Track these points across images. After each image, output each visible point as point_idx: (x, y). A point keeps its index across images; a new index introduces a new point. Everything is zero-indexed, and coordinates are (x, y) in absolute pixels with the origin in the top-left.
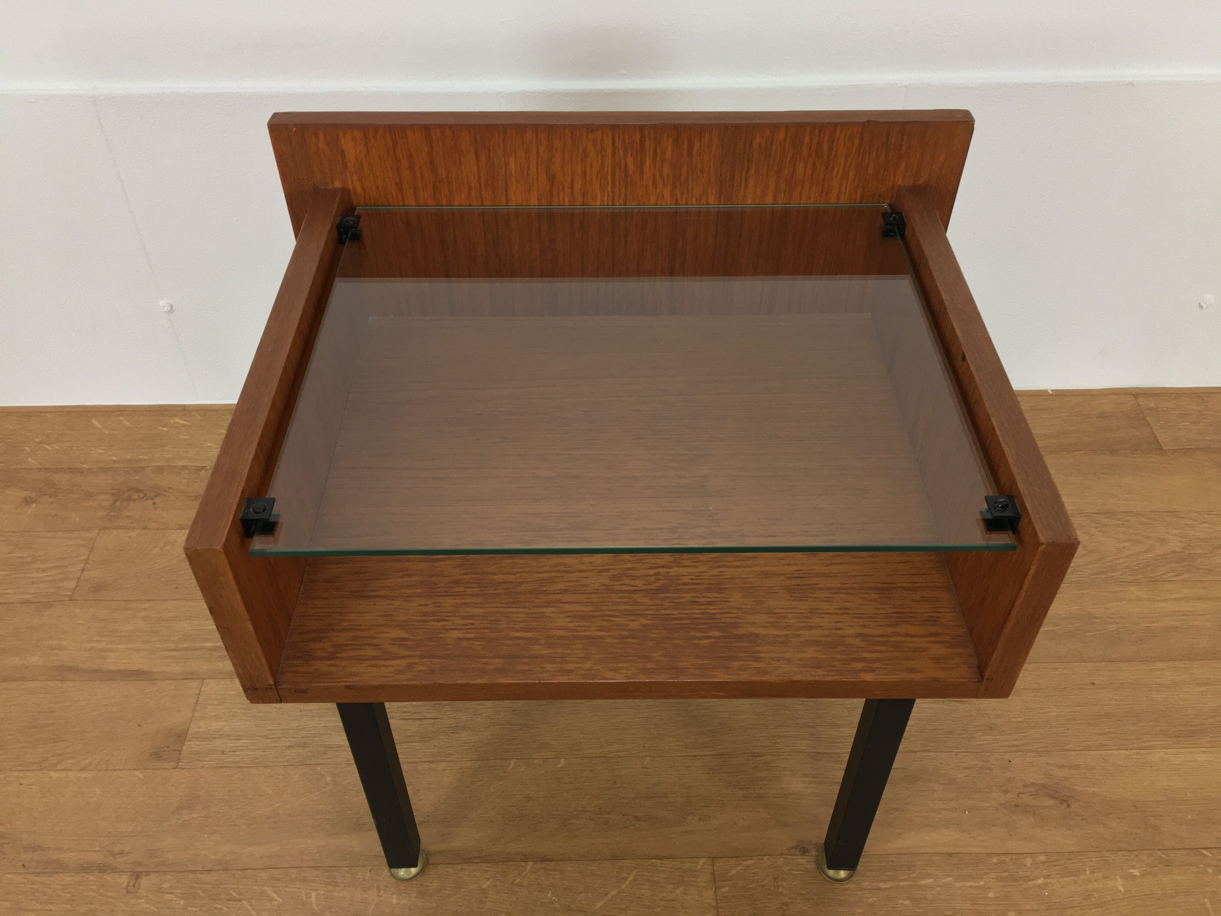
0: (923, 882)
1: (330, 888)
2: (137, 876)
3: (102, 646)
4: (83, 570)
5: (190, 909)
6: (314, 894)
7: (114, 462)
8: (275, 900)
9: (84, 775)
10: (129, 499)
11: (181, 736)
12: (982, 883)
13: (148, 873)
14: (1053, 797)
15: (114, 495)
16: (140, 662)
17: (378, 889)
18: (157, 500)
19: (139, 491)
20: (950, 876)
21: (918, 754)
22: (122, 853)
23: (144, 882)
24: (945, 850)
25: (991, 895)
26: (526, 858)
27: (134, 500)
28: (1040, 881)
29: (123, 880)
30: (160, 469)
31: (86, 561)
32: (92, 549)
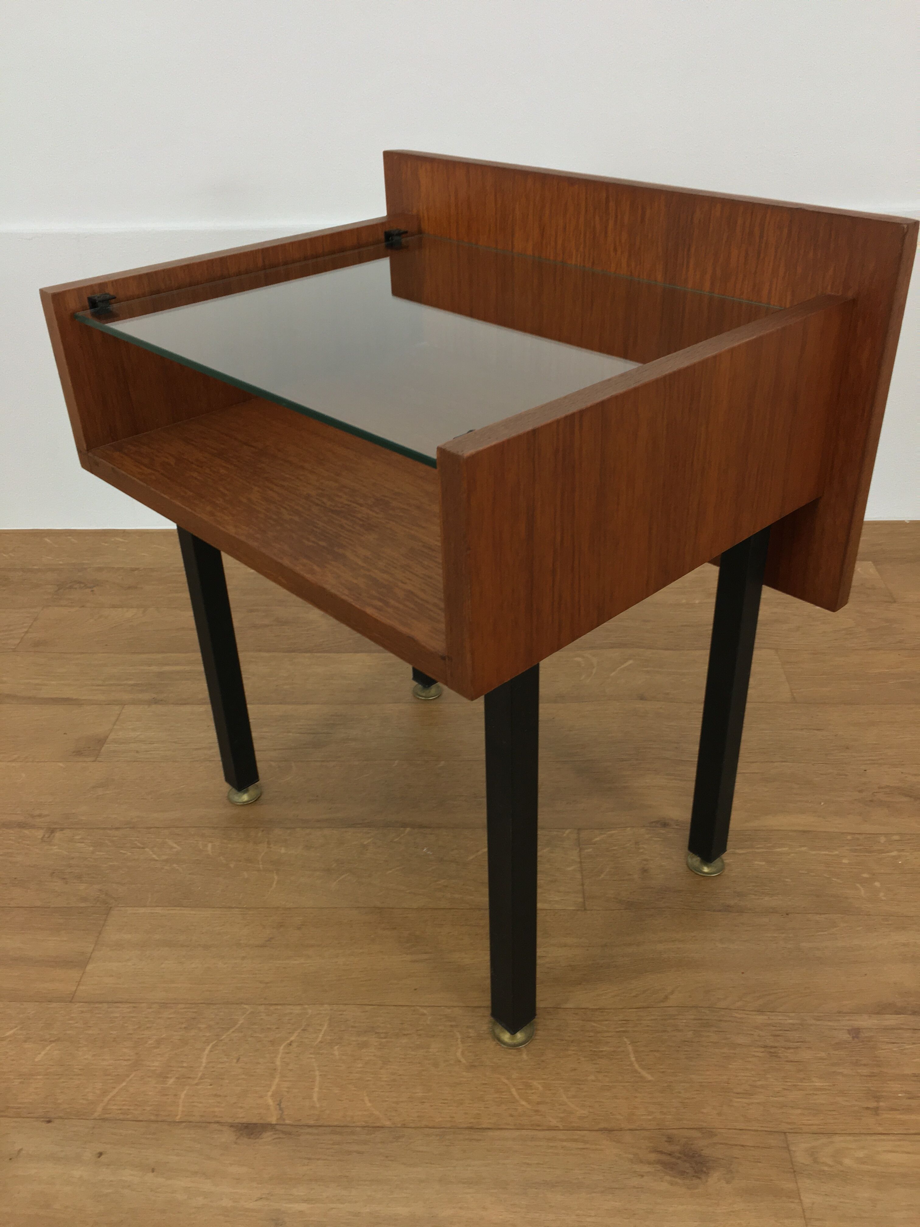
0: (778, 850)
1: (225, 841)
2: (52, 831)
3: (37, 681)
4: (27, 632)
5: (97, 853)
6: (210, 845)
7: (61, 565)
8: (175, 848)
9: (13, 764)
10: (71, 587)
11: (101, 741)
12: (837, 852)
13: (62, 829)
14: (906, 795)
15: (58, 585)
16: (68, 693)
17: (269, 843)
18: (95, 589)
19: (80, 583)
20: (805, 846)
21: (776, 764)
22: (40, 816)
23: (58, 834)
24: (801, 828)
25: (845, 861)
26: (404, 825)
27: (76, 588)
28: (894, 853)
29: (40, 834)
30: (100, 569)
31: (30, 627)
32: (36, 619)
